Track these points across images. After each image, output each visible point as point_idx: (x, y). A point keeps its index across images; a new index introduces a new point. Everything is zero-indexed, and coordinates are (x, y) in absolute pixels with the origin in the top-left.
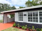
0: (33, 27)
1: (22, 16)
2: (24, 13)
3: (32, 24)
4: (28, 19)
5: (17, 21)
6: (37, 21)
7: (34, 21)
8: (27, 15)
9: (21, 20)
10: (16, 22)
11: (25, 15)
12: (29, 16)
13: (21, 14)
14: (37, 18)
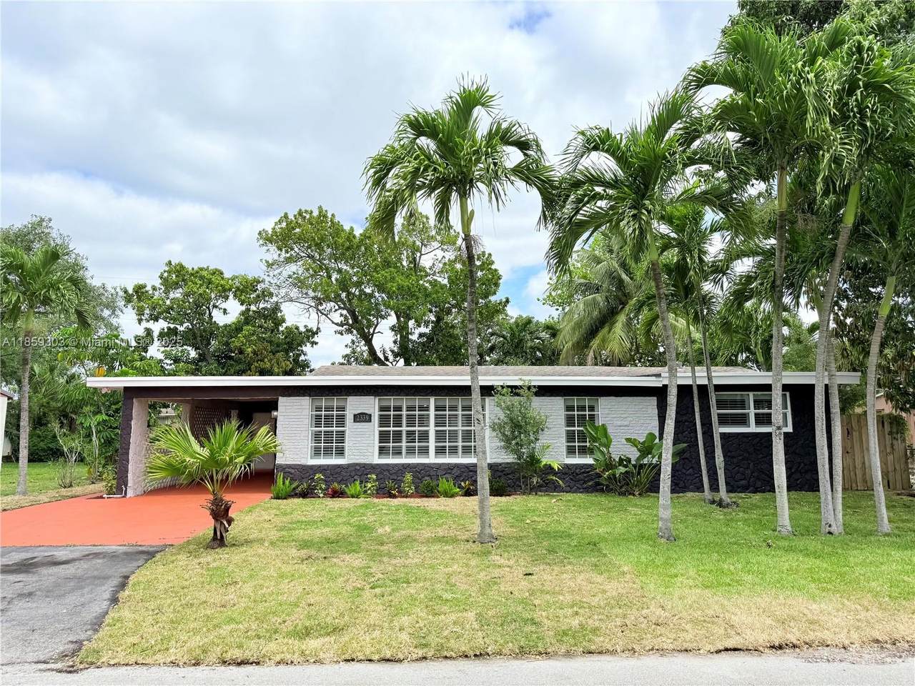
0: (409, 477)
1: (341, 420)
2: (355, 405)
3: (403, 465)
4: (377, 444)
5: (303, 462)
6: (424, 451)
7: (411, 451)
8: (376, 419)
9: (328, 452)
10: (290, 466)
11: (362, 418)
12: (384, 421)
13: (328, 409)
14: (424, 436)
